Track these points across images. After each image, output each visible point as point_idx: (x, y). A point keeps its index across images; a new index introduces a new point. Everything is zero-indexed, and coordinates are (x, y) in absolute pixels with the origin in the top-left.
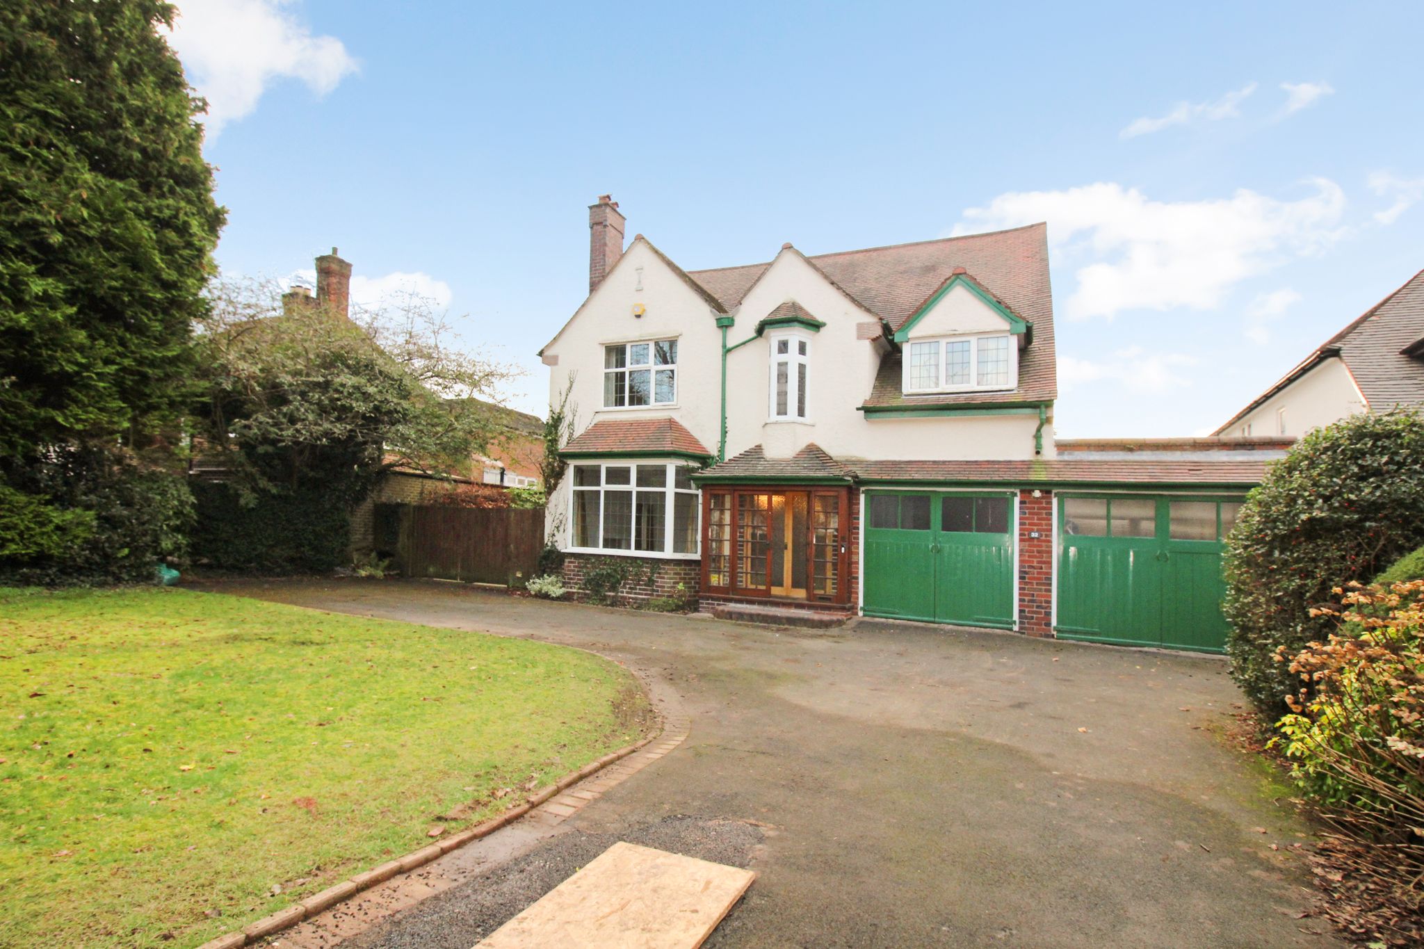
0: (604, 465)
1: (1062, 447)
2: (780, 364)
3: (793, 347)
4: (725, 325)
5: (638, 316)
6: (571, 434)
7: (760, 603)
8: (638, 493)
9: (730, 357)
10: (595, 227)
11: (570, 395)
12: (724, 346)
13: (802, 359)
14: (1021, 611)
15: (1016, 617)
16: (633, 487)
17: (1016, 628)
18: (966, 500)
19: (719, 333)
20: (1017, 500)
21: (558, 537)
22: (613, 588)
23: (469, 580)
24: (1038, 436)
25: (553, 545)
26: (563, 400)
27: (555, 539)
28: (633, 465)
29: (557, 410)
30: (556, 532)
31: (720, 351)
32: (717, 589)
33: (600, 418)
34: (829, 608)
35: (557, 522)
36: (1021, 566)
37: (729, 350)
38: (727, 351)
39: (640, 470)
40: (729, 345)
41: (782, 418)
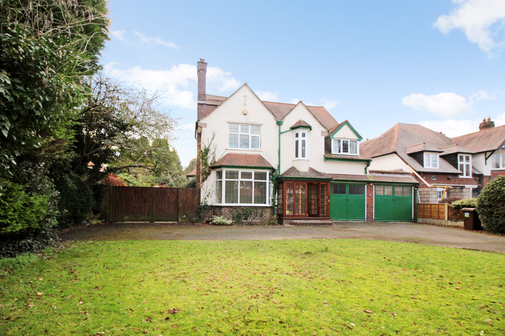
0: (240, 171)
1: (371, 172)
2: (303, 141)
3: (300, 135)
4: (279, 124)
5: (245, 114)
6: (214, 158)
7: (304, 219)
8: (255, 182)
9: (281, 135)
10: (201, 71)
11: (213, 141)
12: (280, 131)
13: (304, 139)
14: (367, 215)
15: (366, 217)
16: (253, 180)
17: (366, 220)
18: (355, 185)
19: (277, 127)
20: (366, 186)
21: (208, 199)
22: (246, 219)
23: (152, 221)
24: (366, 169)
25: (205, 203)
26: (210, 142)
27: (206, 200)
28: (253, 171)
29: (207, 147)
30: (207, 197)
31: (278, 133)
32: (289, 216)
33: (228, 152)
34: (325, 219)
35: (207, 194)
36: (367, 204)
37: (282, 133)
38: (280, 133)
39: (256, 174)
40: (282, 131)
41: (303, 158)
